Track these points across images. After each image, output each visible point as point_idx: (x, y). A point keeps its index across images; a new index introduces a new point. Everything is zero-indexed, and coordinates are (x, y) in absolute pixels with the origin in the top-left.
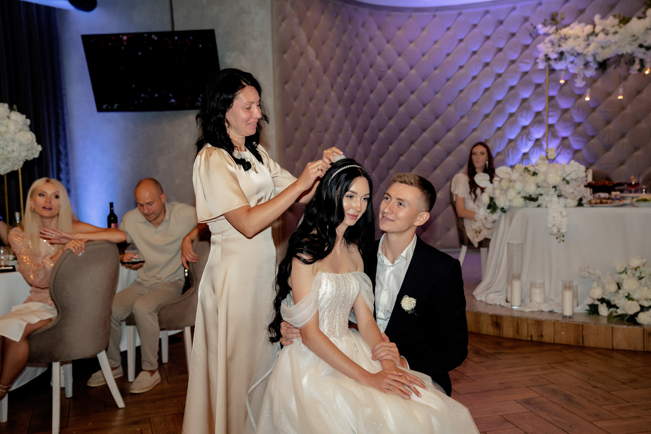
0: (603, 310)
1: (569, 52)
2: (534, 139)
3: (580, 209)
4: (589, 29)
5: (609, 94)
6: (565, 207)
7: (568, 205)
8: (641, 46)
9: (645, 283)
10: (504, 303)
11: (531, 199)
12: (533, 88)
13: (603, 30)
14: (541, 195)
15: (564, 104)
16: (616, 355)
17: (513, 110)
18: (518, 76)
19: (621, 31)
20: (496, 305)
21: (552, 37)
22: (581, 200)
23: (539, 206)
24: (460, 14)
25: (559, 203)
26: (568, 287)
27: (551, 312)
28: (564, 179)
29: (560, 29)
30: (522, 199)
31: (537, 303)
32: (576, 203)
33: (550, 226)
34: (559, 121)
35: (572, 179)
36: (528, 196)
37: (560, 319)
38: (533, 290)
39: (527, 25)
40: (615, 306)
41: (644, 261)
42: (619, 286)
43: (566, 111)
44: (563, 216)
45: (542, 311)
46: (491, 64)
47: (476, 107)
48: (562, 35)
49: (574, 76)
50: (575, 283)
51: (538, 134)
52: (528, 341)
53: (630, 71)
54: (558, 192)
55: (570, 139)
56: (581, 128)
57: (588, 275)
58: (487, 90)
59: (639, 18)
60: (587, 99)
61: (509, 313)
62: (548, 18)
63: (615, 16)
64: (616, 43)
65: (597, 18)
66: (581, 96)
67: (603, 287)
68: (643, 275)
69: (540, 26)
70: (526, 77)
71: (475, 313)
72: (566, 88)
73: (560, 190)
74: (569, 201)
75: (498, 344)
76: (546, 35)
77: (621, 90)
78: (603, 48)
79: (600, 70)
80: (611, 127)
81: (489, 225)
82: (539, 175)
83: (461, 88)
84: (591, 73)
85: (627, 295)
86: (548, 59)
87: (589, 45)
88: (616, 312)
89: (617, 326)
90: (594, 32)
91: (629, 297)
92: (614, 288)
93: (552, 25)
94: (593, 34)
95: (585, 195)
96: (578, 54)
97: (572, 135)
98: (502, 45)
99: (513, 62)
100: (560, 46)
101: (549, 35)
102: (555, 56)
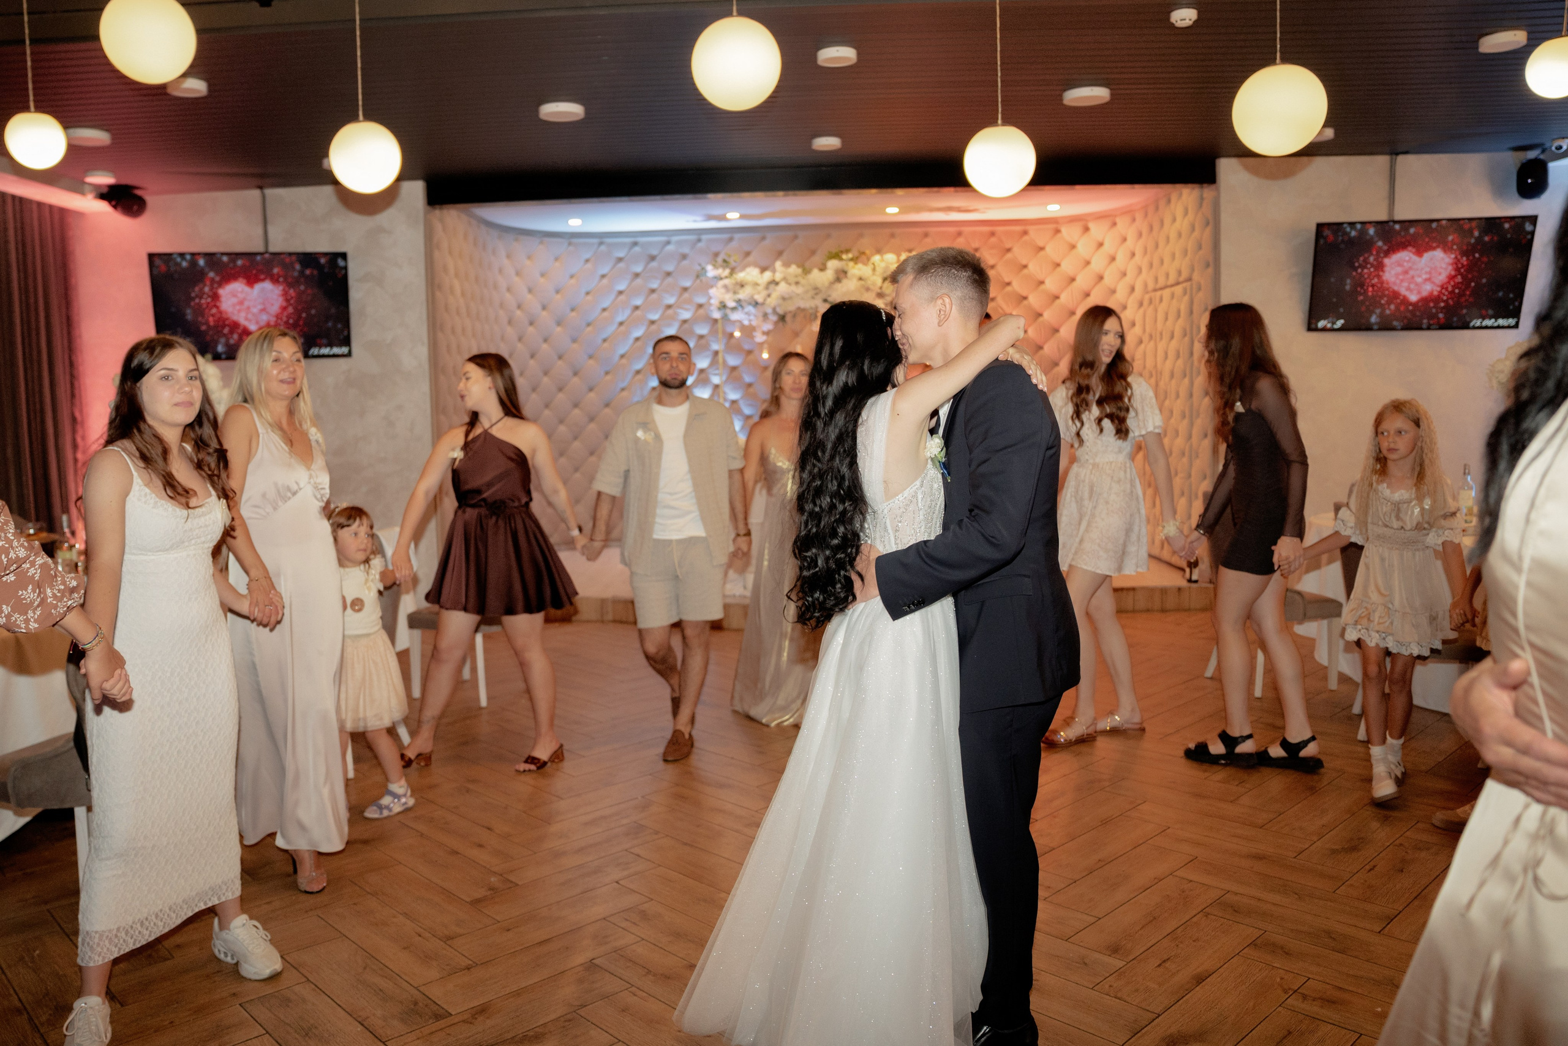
1: (745, 301)
4: (767, 276)
13: (785, 279)
15: (733, 361)
18: (677, 325)
19: (803, 281)
21: (726, 281)
24: (601, 243)
29: (735, 273)
34: (726, 382)
39: (686, 263)
43: (733, 369)
46: (641, 308)
47: (624, 361)
48: (739, 281)
49: (752, 329)
56: (751, 390)
58: (637, 339)
59: (821, 270)
60: (765, 356)
62: (718, 259)
63: (797, 265)
64: (797, 295)
65: (778, 264)
69: (709, 268)
70: (686, 326)
76: (718, 278)
78: (784, 299)
79: (778, 325)
83: (604, 336)
84: (770, 326)
86: (723, 306)
87: (769, 296)
90: (774, 280)
93: (724, 268)
94: (774, 282)
96: (756, 304)
97: (742, 398)
98: (654, 286)
99: (669, 307)
100: (735, 293)
101: (721, 279)
102: (731, 304)
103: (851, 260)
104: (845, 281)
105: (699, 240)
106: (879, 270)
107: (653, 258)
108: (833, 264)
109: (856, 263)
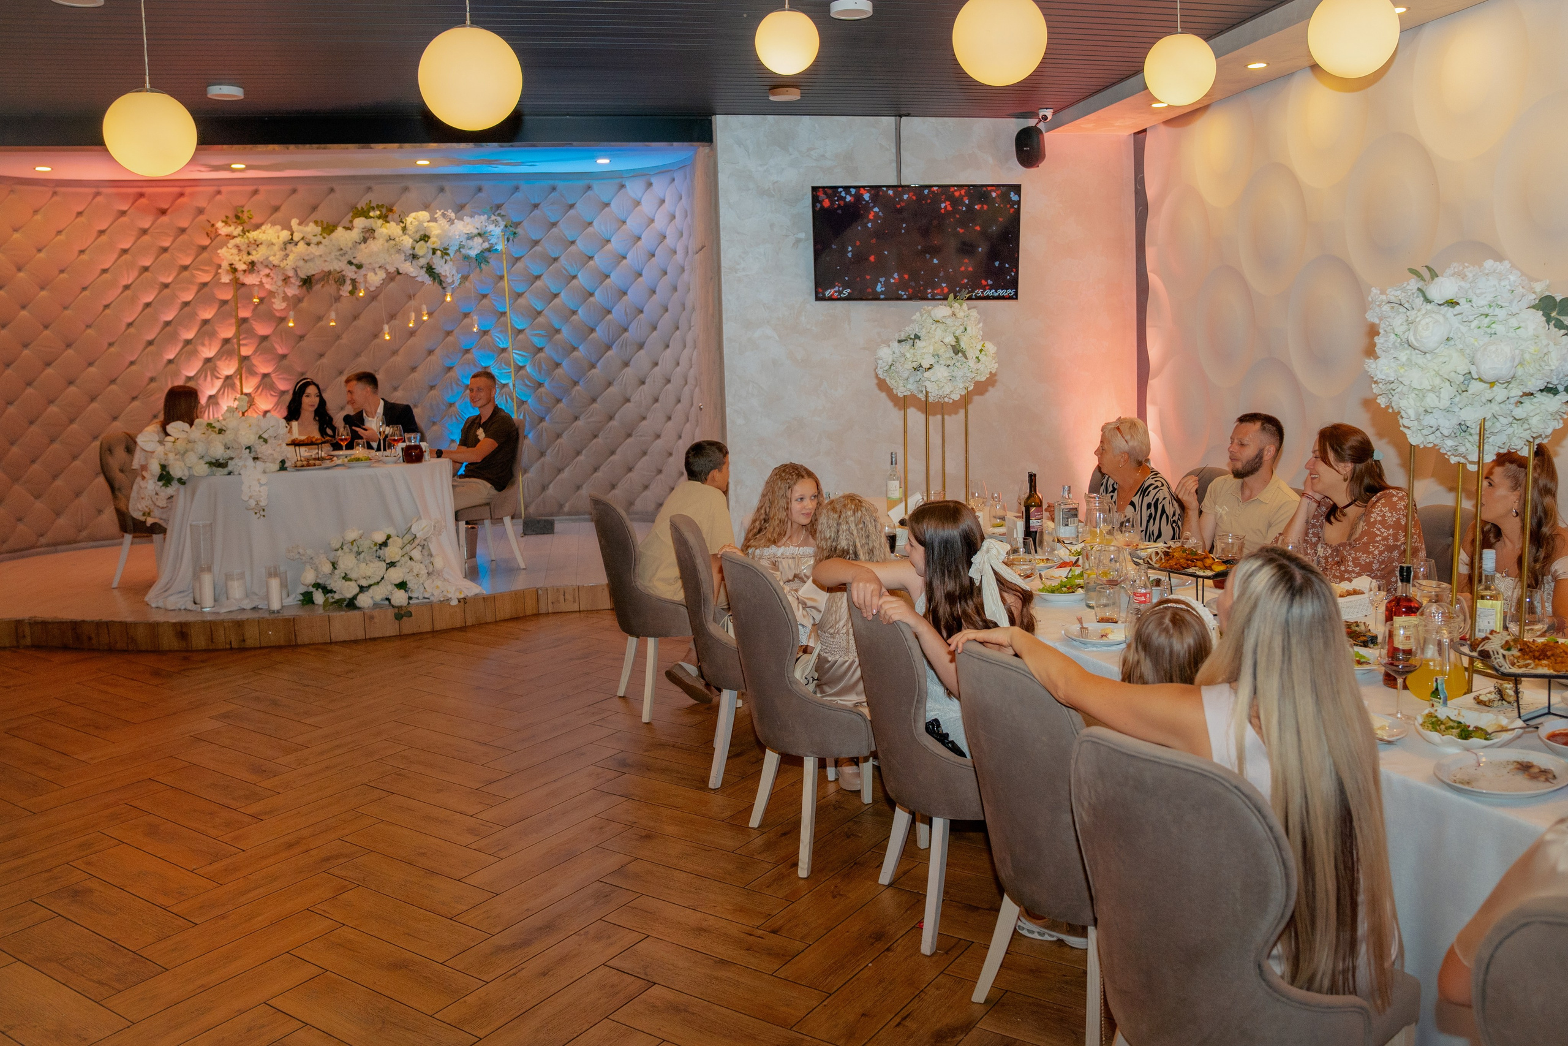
0: (319, 597)
1: (262, 263)
2: (223, 377)
3: (283, 473)
4: (285, 235)
5: (320, 318)
6: (264, 472)
7: (268, 470)
8: (350, 263)
9: (364, 558)
10: (191, 606)
11: (218, 464)
12: (216, 306)
13: (303, 239)
14: (231, 459)
15: (263, 329)
16: (335, 648)
17: (190, 335)
18: (195, 289)
19: (323, 241)
20: (180, 610)
21: (238, 241)
22: (283, 462)
23: (230, 473)
25: (255, 467)
26: (273, 573)
27: (254, 609)
28: (260, 437)
29: (248, 232)
30: (207, 465)
31: (235, 599)
32: (277, 466)
33: (245, 498)
34: (255, 352)
35: (270, 437)
36: (214, 461)
37: (266, 615)
38: (230, 583)
39: (202, 218)
40: (331, 591)
41: (361, 532)
42: (334, 565)
43: (265, 338)
44: (261, 485)
45: (244, 609)
46: (151, 269)
47: (133, 330)
48: (251, 240)
49: (272, 294)
50: (282, 569)
51: (228, 368)
52: (226, 650)
53: (341, 293)
54: (253, 455)
55: (273, 375)
56: (285, 362)
57: (297, 556)
58: (148, 305)
59: (347, 228)
60: (291, 324)
61: (199, 618)
62: (231, 215)
63: (316, 223)
64: (321, 256)
65: (294, 222)
66: (283, 319)
67: (316, 570)
68: (361, 550)
69: (220, 225)
70: (206, 289)
71: (150, 624)
72: (262, 307)
73: (256, 452)
74: (268, 464)
75: (185, 659)
76: (231, 237)
77: (333, 315)
78: (306, 261)
79: (304, 288)
80: (324, 360)
81: (162, 503)
82: (228, 432)
84: (292, 291)
85: (343, 575)
86: (234, 270)
87: (287, 255)
88: (333, 598)
89: (335, 614)
90: (292, 239)
91: (346, 578)
92: (327, 568)
93: (236, 224)
94: (291, 241)
95: (288, 456)
96: (275, 266)
97: (275, 371)
98: (166, 244)
99: (185, 268)
100: (249, 254)
101: (235, 237)
102: (244, 267)
103: (379, 217)
104: (370, 241)
105: (219, 192)
106: (411, 229)
107: (163, 212)
108: (360, 222)
109: (387, 222)
